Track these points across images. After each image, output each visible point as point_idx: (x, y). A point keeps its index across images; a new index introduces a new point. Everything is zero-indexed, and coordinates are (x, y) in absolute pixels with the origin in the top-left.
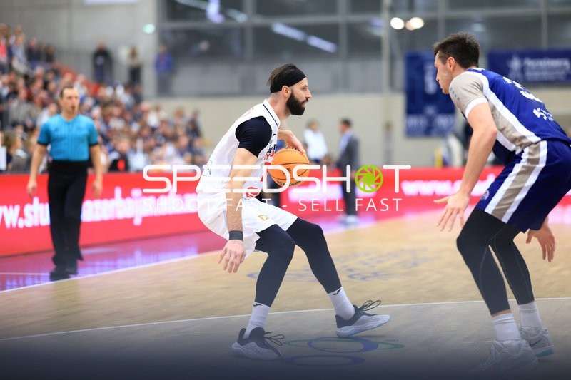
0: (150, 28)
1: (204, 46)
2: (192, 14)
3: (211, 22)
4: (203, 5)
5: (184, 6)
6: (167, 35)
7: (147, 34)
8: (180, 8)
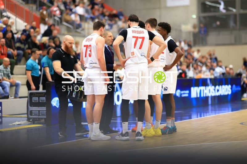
0: (194, 16)
1: (218, 23)
2: (212, 9)
3: (222, 12)
4: (218, 5)
5: (210, 6)
6: (202, 19)
7: (194, 18)
8: (208, 7)
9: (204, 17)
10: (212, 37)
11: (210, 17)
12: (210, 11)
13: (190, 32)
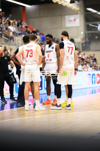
0: (82, 33)
1: (97, 37)
2: (93, 29)
3: (99, 30)
4: (97, 26)
5: (92, 26)
6: (87, 34)
7: (82, 34)
8: (90, 27)
9: (88, 34)
10: (93, 46)
11: (92, 34)
12: (92, 30)
13: (79, 43)
